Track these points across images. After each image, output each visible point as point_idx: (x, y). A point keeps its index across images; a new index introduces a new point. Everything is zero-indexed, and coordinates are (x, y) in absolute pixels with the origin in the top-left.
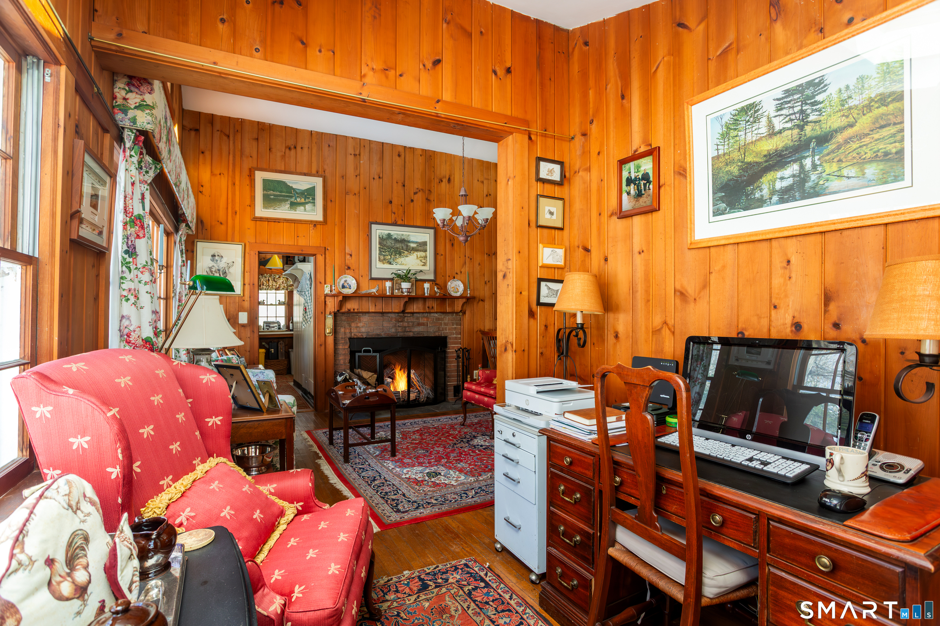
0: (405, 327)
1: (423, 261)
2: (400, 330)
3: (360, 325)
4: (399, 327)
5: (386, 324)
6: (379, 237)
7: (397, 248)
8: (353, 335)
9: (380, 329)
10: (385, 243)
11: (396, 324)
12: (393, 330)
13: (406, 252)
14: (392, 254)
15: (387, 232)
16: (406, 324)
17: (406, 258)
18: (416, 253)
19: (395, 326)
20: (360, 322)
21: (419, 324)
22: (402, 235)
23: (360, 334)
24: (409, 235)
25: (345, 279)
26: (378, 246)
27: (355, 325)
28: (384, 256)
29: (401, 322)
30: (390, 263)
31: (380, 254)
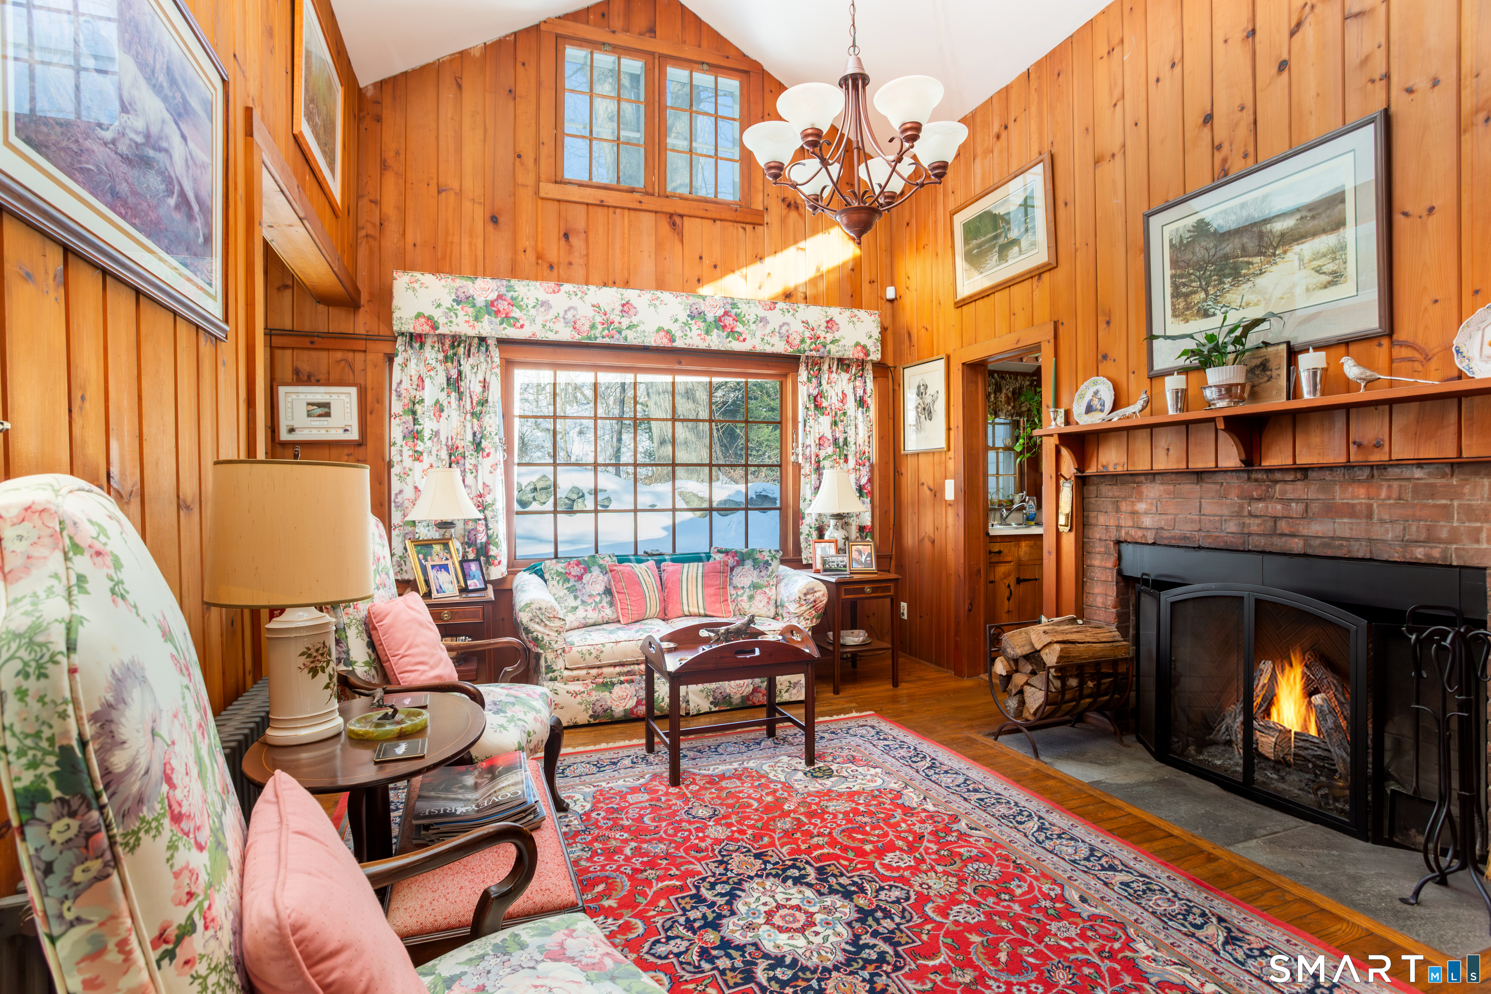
0: (1275, 519)
1: (1330, 267)
2: (1254, 529)
3: (1141, 507)
4: (1251, 515)
5: (1210, 507)
6: (1172, 246)
7: (1226, 257)
8: (1123, 533)
9: (1192, 521)
10: (1188, 256)
11: (1241, 507)
12: (1232, 527)
13: (1257, 260)
14: (1208, 284)
15: (1191, 221)
16: (1277, 508)
17: (1260, 281)
18: (1296, 248)
19: (1239, 515)
20: (1141, 500)
21: (1331, 511)
22: (1243, 206)
23: (1140, 533)
24: (1265, 198)
25: (1094, 389)
26: (1168, 272)
27: (1129, 509)
28: (1186, 295)
29: (1259, 499)
30: (1206, 314)
31: (1176, 294)
